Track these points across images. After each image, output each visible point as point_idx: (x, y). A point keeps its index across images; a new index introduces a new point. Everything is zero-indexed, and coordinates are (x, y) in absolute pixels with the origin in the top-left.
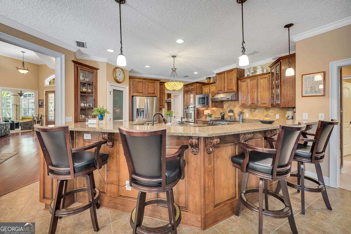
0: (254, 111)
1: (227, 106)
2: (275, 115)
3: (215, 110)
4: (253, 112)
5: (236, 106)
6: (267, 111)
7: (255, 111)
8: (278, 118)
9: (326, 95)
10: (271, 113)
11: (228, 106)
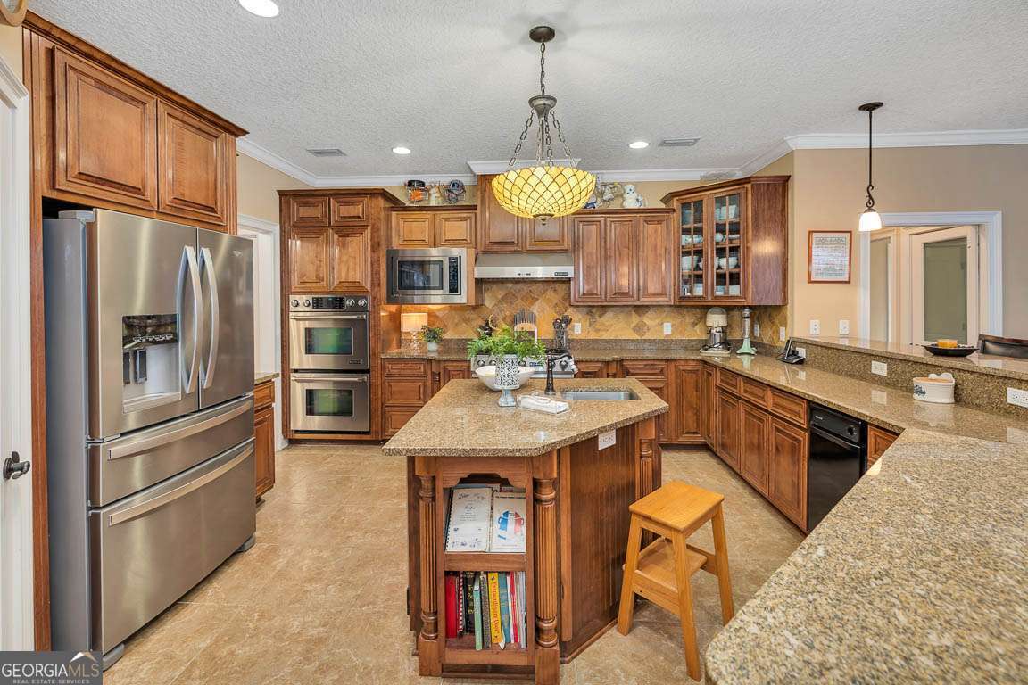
0: (600, 316)
1: (500, 297)
2: (662, 324)
3: (440, 314)
4: (597, 317)
5: (538, 299)
6: (640, 316)
7: (603, 314)
8: (670, 333)
9: (852, 280)
10: (651, 319)
11: (502, 298)
